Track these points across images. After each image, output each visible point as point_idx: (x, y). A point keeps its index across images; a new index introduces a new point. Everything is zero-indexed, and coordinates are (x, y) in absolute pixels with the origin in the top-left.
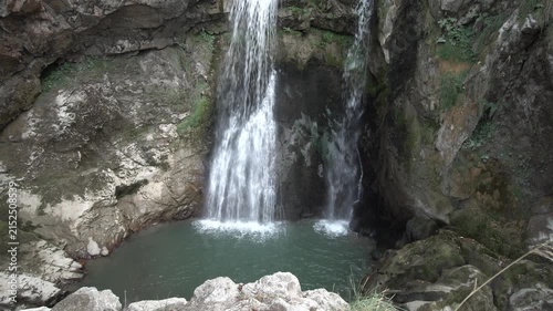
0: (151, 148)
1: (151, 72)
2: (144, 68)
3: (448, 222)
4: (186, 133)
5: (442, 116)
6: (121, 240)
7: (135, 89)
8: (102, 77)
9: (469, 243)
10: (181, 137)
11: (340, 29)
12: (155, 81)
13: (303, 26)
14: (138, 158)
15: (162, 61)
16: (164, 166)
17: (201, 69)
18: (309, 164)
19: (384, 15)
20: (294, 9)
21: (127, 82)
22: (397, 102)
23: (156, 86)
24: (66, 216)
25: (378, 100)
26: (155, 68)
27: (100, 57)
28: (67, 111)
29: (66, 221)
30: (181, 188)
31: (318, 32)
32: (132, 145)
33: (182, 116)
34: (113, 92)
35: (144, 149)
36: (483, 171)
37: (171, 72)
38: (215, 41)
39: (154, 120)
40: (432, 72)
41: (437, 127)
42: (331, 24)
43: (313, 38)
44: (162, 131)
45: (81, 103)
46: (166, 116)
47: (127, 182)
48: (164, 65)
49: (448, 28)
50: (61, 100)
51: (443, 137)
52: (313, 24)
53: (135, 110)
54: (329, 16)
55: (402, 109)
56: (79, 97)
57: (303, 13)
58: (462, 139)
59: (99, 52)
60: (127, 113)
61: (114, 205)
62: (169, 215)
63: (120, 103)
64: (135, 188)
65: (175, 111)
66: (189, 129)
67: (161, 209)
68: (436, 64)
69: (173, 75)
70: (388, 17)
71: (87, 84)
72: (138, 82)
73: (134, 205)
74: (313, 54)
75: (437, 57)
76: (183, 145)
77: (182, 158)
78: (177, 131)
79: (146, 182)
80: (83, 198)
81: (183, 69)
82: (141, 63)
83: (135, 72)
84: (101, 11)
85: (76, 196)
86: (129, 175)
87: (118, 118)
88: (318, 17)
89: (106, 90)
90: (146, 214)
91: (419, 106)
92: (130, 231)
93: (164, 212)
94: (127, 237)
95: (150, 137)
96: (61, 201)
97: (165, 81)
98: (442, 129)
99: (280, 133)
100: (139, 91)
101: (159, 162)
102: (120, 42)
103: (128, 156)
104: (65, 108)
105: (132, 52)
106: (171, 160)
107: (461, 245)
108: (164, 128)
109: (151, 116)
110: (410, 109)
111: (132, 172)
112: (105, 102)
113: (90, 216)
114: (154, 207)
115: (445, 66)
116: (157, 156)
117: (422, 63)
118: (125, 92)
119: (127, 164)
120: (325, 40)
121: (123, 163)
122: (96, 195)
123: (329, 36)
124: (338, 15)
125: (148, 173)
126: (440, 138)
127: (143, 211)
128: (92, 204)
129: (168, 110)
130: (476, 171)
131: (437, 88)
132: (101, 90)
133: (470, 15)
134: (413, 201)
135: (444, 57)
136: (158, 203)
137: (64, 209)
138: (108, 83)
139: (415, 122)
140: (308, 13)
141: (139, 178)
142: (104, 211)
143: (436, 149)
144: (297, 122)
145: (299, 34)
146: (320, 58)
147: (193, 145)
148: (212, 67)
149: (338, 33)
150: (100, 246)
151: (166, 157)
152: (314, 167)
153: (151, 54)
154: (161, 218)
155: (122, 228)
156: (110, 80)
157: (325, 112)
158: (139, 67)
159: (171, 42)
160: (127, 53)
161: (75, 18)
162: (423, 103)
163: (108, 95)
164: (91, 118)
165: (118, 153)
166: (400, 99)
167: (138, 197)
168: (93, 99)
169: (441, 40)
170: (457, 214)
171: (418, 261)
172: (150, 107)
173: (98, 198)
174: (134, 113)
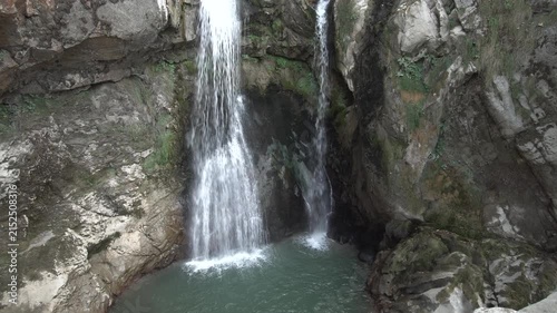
0: (118, 195)
1: (106, 109)
2: (97, 104)
3: (422, 219)
4: (154, 172)
5: (410, 137)
6: (108, 309)
7: (87, 129)
8: (47, 119)
9: (445, 234)
10: (149, 177)
11: (294, 56)
12: (112, 118)
13: (261, 53)
14: (102, 209)
15: (119, 95)
16: (138, 213)
17: (163, 100)
18: (287, 186)
19: (344, 49)
20: (253, 37)
21: (78, 122)
22: (371, 126)
23: (113, 123)
24: (36, 301)
25: (337, 120)
26: (110, 103)
27: (42, 95)
28: (9, 169)
29: (36, 308)
30: (160, 234)
31: (273, 58)
32: (91, 195)
33: (146, 154)
34: (62, 136)
35: (109, 198)
36: (445, 178)
37: (130, 106)
38: (176, 70)
39: (113, 162)
40: (398, 101)
41: (406, 145)
42: (285, 51)
43: (268, 65)
44: (126, 174)
45: (27, 155)
46: (128, 155)
47: (94, 240)
48: (121, 100)
49: (406, 65)
51: (413, 152)
52: (269, 52)
53: (89, 155)
54: (284, 44)
55: (375, 132)
56: (24, 148)
57: (261, 41)
58: (427, 154)
59: (40, 89)
60: (79, 158)
62: (151, 265)
63: (70, 148)
64: (105, 244)
65: (137, 149)
66: (157, 166)
67: (142, 262)
68: (399, 94)
69: (132, 110)
70: (349, 51)
71: (30, 130)
72: (92, 121)
73: (109, 264)
74: (271, 79)
75: (398, 88)
76: (153, 186)
77: (158, 201)
78: (143, 171)
79: (118, 235)
80: (55, 273)
81: (145, 103)
82: (93, 98)
83: (86, 110)
84: (60, 44)
85: (44, 273)
86: (94, 230)
87: (70, 165)
88: (274, 45)
89: (53, 135)
90: (127, 271)
91: (390, 129)
93: (145, 264)
94: (113, 303)
95: (113, 183)
96: (24, 285)
97: (125, 118)
98: (411, 147)
99: (256, 160)
100: (93, 131)
101: (130, 209)
102: (70, 76)
103: (87, 208)
104: (6, 165)
105: (84, 87)
106: (145, 205)
107: (440, 237)
108: (128, 170)
109: (110, 158)
110: (382, 133)
111: (98, 227)
112: (54, 149)
113: (67, 292)
114: (132, 261)
115: (405, 95)
116: (128, 203)
117: (389, 94)
118: (76, 134)
119: (90, 219)
120: (279, 66)
121: (84, 218)
122: (66, 265)
123: (283, 62)
124: (294, 44)
125: (119, 225)
126: (409, 154)
127: (122, 269)
128: (66, 277)
129: (129, 149)
130: (440, 178)
131: (404, 114)
132: (47, 136)
133: (420, 56)
134: (394, 208)
135: (405, 88)
136: (137, 255)
137: (31, 293)
138: (56, 127)
139: (387, 142)
140: (265, 41)
141: (109, 232)
142: (79, 281)
143: (406, 163)
144: (269, 148)
145: (256, 61)
146: (278, 83)
147: (166, 184)
148: (177, 98)
149: (290, 59)
151: (139, 203)
152: (292, 189)
153: (104, 87)
154: (142, 271)
155: (105, 295)
156: (57, 122)
157: (292, 135)
158: (91, 104)
159: (128, 73)
160: (77, 88)
161: (24, 53)
162: (394, 127)
163: (57, 141)
164: (39, 171)
165: (74, 207)
166: (372, 124)
167: (112, 254)
168: (41, 147)
169: (399, 74)
170: (429, 212)
171: (415, 257)
172: (107, 148)
173: (70, 268)
174: (89, 157)
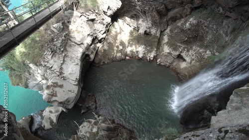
2: (224, 24)
4: (208, 60)
6: (165, 66)
7: (214, 30)
12: (221, 32)
16: (191, 62)
21: (214, 26)
23: (220, 35)
26: (226, 26)
29: (163, 50)
33: (217, 54)
34: (208, 26)
39: (210, 46)
44: (206, 52)
45: (194, 24)
46: (213, 48)
47: (184, 56)
50: (191, 19)
60: (206, 37)
61: (173, 57)
62: (179, 75)
66: (211, 60)
67: (179, 71)
71: (201, 18)
72: (217, 28)
76: (202, 62)
77: (195, 66)
78: (208, 57)
79: (186, 61)
80: (169, 49)
82: (224, 21)
85: (169, 47)
86: (187, 55)
89: (206, 24)
90: (176, 68)
92: (169, 67)
93: (179, 73)
94: (167, 67)
96: (167, 45)
100: (215, 32)
101: (192, 59)
104: (189, 23)
105: (222, 14)
108: (208, 52)
112: (202, 28)
118: (211, 29)
121: (191, 51)
125: (188, 60)
128: (169, 52)
129: (216, 47)
132: (204, 23)
136: (180, 69)
137: (166, 47)
138: (208, 22)
142: (170, 56)
150: (160, 61)
155: (168, 64)
156: (210, 21)
164: (195, 30)
165: (194, 47)
168: (199, 25)
172: (213, 40)
173: (172, 52)
174: (208, 39)
